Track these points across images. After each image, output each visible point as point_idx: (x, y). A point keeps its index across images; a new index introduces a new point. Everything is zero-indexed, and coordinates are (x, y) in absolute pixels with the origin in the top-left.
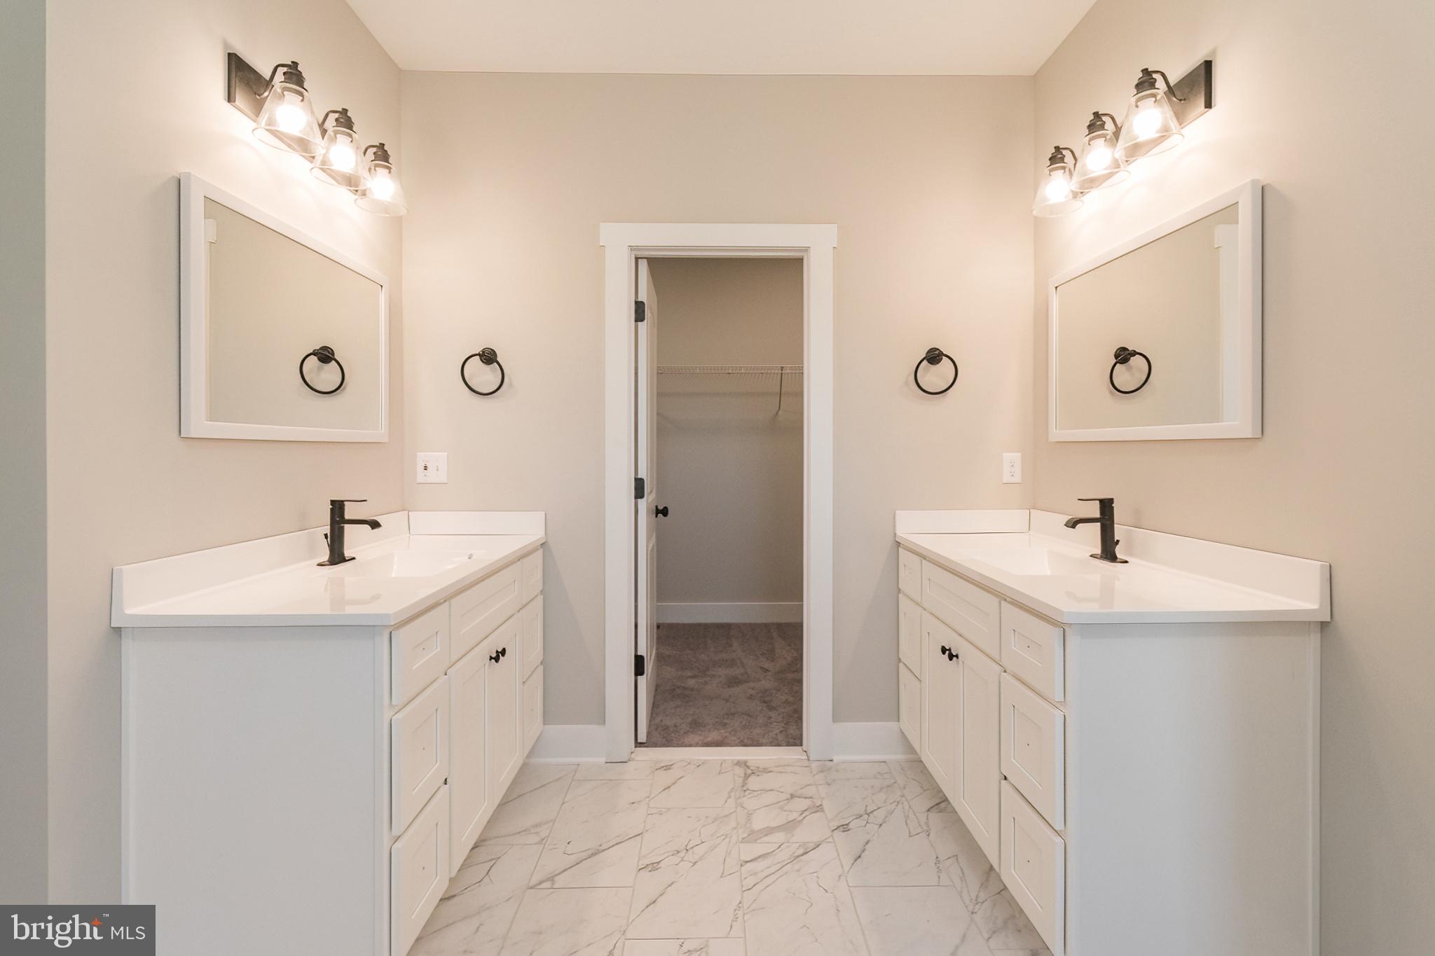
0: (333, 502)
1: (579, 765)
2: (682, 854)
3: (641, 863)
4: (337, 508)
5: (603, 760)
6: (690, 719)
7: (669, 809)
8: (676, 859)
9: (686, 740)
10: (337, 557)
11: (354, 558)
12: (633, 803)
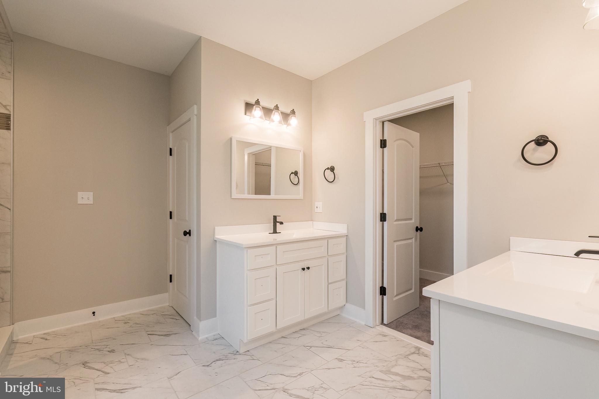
0: (274, 216)
1: (356, 322)
2: (354, 362)
3: (339, 357)
4: (275, 217)
5: (363, 323)
6: (416, 324)
7: (368, 348)
8: (351, 362)
9: (404, 331)
10: (275, 232)
11: (280, 233)
12: (358, 340)
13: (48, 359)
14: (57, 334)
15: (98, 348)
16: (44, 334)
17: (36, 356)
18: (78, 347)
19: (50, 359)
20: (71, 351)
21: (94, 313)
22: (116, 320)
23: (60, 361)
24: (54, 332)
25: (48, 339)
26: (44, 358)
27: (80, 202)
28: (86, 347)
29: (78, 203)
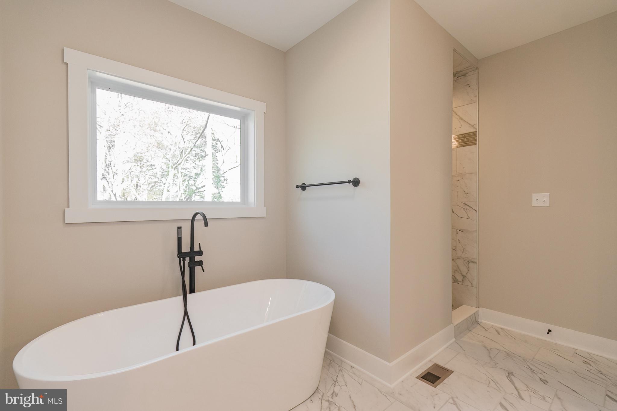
13: (488, 350)
14: (509, 334)
15: (533, 369)
16: (501, 328)
17: (482, 342)
18: (517, 355)
19: (489, 350)
20: (509, 355)
21: (550, 331)
22: (576, 353)
23: (494, 358)
24: (509, 331)
25: (500, 334)
26: (485, 347)
27: (535, 204)
28: (524, 360)
29: (533, 205)
